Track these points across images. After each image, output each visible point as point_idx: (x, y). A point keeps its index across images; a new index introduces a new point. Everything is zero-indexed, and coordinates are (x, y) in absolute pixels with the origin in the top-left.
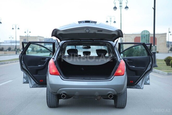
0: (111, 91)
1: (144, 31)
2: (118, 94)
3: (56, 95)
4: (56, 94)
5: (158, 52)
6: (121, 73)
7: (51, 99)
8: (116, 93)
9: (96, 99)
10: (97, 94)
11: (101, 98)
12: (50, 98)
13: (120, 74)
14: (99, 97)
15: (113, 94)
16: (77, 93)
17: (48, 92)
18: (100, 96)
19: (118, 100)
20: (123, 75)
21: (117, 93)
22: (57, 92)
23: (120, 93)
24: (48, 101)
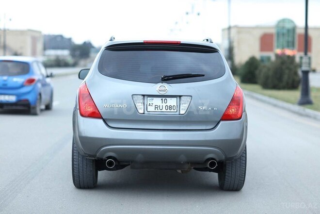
0: (214, 153)
1: (284, 21)
2: (227, 159)
3: (93, 160)
4: (93, 158)
5: (314, 71)
6: (235, 115)
7: (81, 171)
8: (223, 157)
9: (179, 171)
10: (183, 158)
11: (190, 169)
12: (81, 169)
13: (233, 116)
14: (187, 167)
15: (218, 160)
16: (140, 157)
17: (75, 154)
18: (188, 163)
19: (227, 174)
20: (240, 118)
21: (226, 157)
22: (96, 155)
23: (232, 158)
24: (75, 174)
